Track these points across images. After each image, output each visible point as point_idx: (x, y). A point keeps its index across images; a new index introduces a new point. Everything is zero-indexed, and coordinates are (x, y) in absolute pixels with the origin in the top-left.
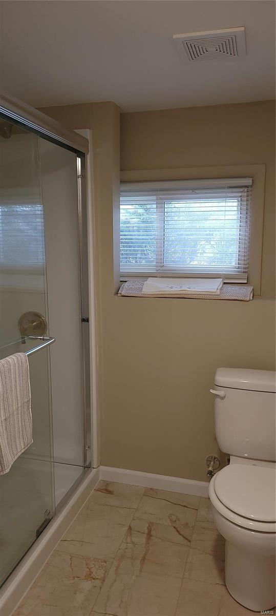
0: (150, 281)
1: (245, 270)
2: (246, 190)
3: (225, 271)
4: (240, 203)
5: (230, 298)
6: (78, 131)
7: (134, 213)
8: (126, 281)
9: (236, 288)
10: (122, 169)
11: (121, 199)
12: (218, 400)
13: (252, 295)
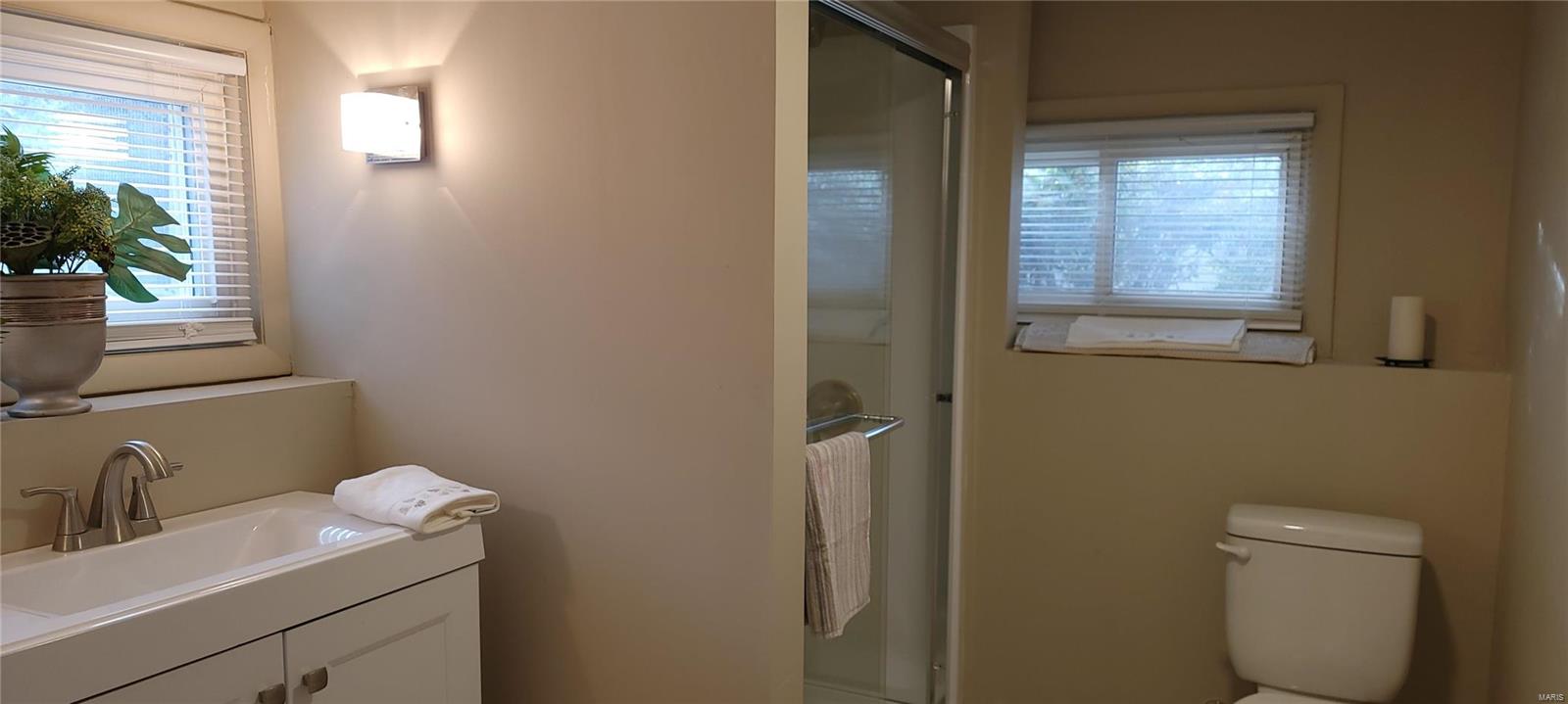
0: (1082, 322)
1: (1298, 304)
2: (1299, 136)
3: (1252, 304)
4: (1285, 164)
5: (1262, 358)
6: (947, 29)
7: (1046, 186)
8: (1029, 324)
9: (1277, 339)
10: (1032, 98)
11: (1027, 156)
12: (1233, 566)
13: (1311, 354)
